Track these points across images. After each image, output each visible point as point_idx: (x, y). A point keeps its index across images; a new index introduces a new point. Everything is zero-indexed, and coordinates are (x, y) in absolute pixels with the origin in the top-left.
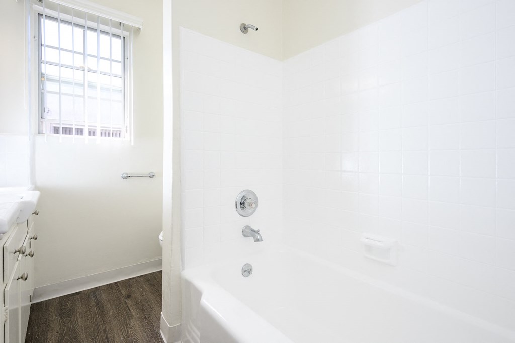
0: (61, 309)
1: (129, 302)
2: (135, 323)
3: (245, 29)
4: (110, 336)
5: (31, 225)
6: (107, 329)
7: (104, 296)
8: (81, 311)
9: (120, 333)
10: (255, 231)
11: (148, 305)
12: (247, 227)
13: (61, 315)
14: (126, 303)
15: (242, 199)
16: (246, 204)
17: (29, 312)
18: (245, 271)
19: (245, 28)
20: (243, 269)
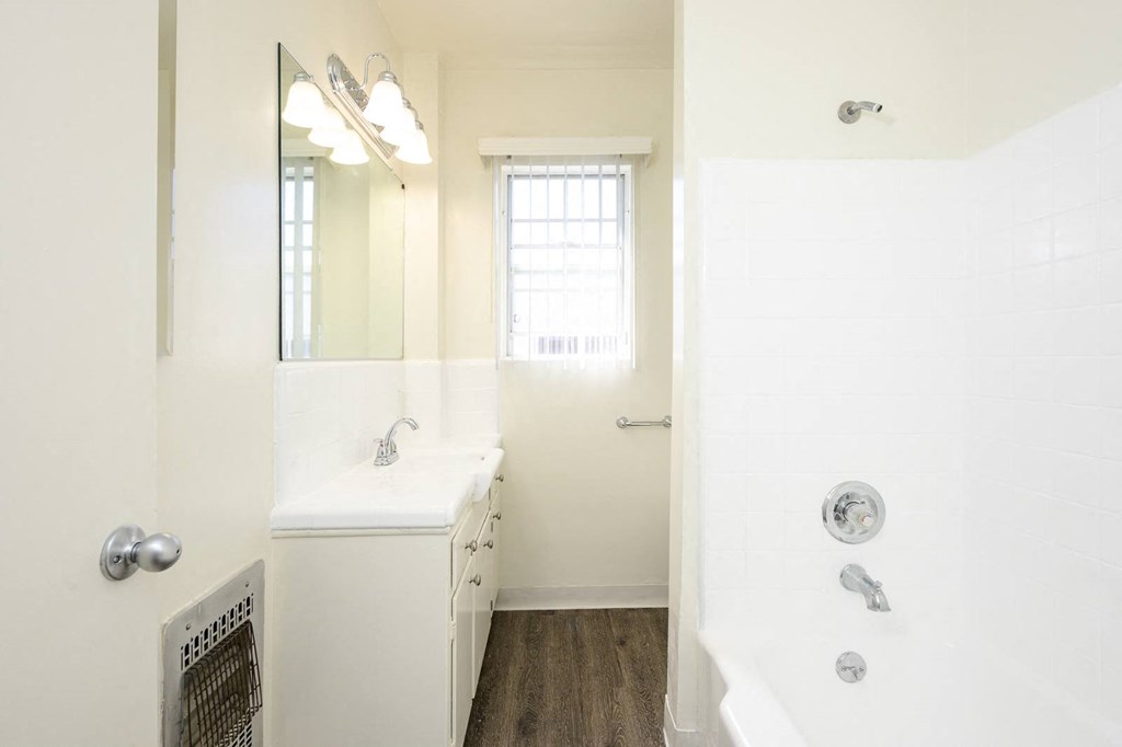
0: (529, 633)
1: (622, 653)
2: (624, 695)
3: (849, 113)
4: (586, 703)
5: (495, 496)
6: (584, 690)
7: (586, 631)
8: (552, 645)
9: (600, 705)
10: (871, 583)
11: (651, 670)
12: (855, 568)
13: (528, 640)
14: (617, 653)
15: (839, 501)
16: (850, 515)
17: (490, 624)
18: (845, 669)
19: (851, 112)
20: (839, 661)
